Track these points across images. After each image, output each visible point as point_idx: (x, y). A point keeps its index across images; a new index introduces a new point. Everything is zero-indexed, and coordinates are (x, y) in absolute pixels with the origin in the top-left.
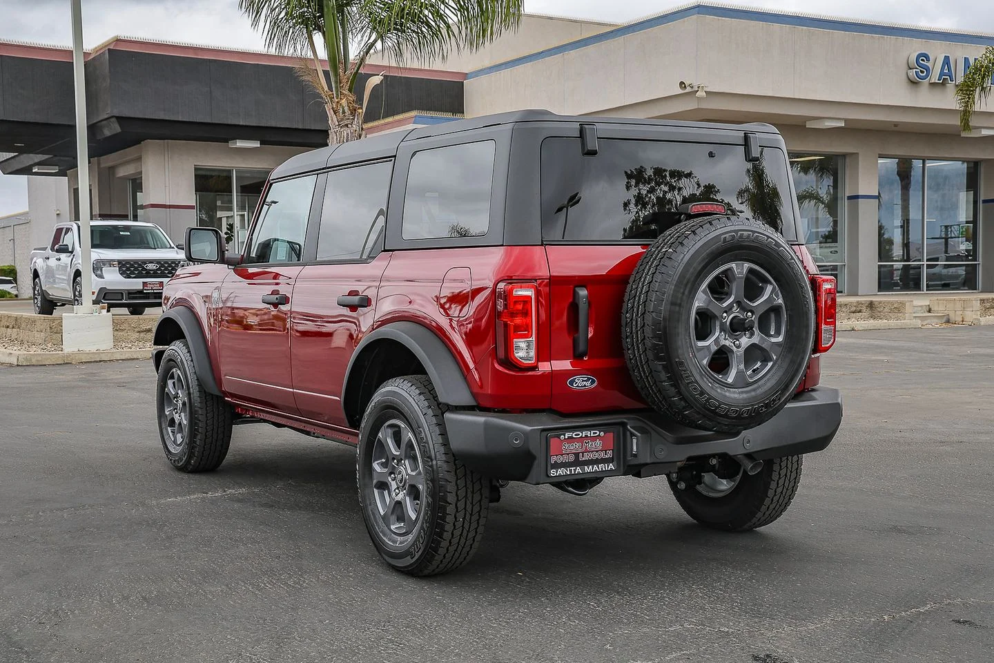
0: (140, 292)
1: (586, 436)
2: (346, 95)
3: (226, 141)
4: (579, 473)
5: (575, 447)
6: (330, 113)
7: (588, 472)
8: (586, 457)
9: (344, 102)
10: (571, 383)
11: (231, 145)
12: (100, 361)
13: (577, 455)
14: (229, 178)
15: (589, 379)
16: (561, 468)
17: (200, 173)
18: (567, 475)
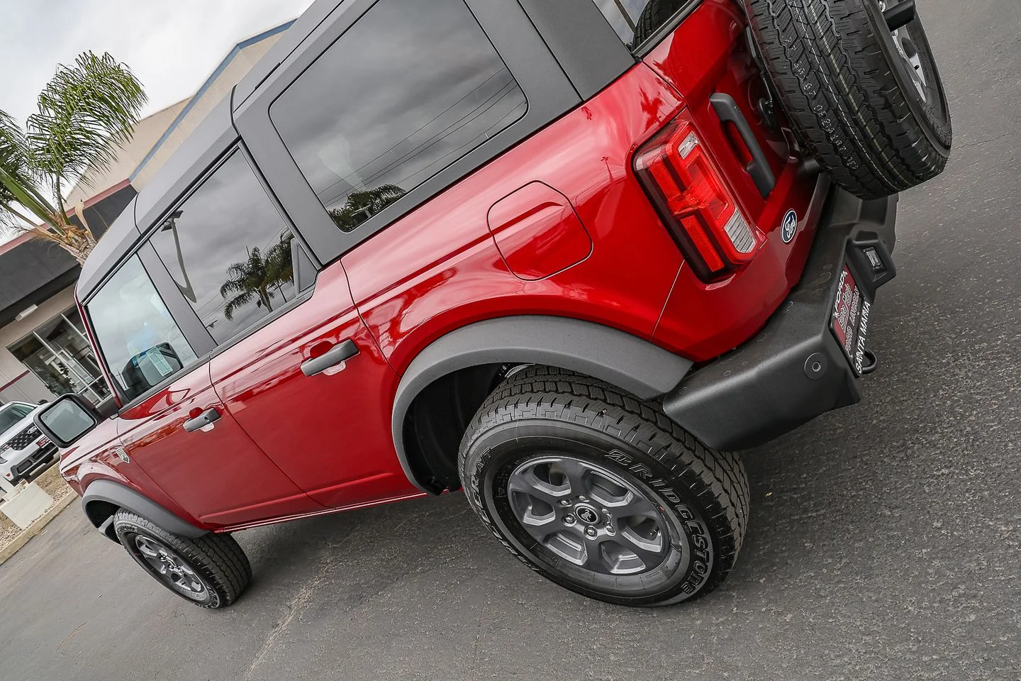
0: (40, 450)
2: (68, 229)
3: (13, 319)
6: (68, 248)
8: (854, 316)
9: (71, 234)
11: (18, 319)
12: (54, 518)
13: (850, 324)
14: (35, 339)
15: (791, 217)
17: (13, 350)
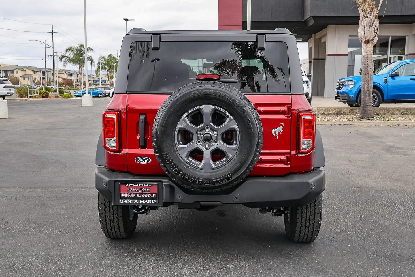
1: (141, 186)
2: (368, 2)
4: (136, 203)
5: (135, 190)
6: (360, 11)
7: (141, 203)
8: (141, 196)
9: (367, 6)
10: (137, 160)
13: (136, 194)
15: (146, 159)
16: (126, 199)
18: (129, 203)
